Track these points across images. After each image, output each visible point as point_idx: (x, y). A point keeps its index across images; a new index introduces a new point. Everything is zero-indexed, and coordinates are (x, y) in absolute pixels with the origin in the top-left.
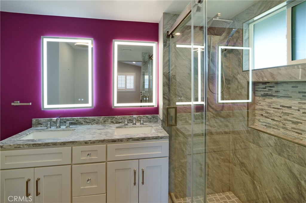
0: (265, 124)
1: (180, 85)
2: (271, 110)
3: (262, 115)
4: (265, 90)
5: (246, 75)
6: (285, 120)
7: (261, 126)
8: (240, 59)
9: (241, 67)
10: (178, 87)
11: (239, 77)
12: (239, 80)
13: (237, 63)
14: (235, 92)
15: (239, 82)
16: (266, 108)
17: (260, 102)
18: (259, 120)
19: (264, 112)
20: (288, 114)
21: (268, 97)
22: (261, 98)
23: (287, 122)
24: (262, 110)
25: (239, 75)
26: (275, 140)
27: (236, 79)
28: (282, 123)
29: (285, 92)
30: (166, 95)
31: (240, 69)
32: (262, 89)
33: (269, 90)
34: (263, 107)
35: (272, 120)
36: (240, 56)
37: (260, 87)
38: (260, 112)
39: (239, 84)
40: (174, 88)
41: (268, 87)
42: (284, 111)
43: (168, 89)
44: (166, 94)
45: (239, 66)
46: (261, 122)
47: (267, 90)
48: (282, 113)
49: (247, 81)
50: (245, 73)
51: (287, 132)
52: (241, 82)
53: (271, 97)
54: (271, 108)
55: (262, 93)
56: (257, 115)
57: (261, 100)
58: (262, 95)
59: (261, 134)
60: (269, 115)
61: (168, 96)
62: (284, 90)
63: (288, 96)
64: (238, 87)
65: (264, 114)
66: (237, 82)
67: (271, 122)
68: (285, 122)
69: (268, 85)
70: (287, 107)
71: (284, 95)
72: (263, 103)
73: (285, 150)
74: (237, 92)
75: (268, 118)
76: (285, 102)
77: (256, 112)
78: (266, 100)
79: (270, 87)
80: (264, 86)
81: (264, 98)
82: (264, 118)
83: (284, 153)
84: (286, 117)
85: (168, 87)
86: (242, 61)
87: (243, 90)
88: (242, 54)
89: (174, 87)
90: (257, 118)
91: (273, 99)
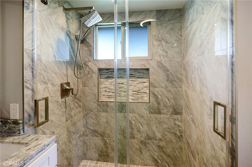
0: (108, 96)
1: (46, 69)
2: (112, 87)
3: (106, 91)
4: (108, 74)
5: (96, 63)
6: (120, 91)
7: (105, 99)
8: (91, 50)
9: (92, 57)
10: (44, 71)
11: (90, 64)
12: (90, 66)
13: (88, 53)
14: (86, 76)
15: (90, 68)
16: (109, 86)
17: (104, 82)
18: (104, 95)
19: (108, 89)
20: (121, 88)
21: (109, 78)
22: (105, 80)
23: (121, 92)
24: (106, 87)
25: (90, 63)
26: (118, 104)
27: (88, 65)
28: (119, 93)
29: (120, 75)
30: (29, 82)
31: (91, 58)
32: (106, 74)
33: (110, 74)
34: (106, 85)
35: (112, 93)
36: (91, 48)
37: (104, 72)
38: (104, 89)
39: (90, 70)
40: (40, 73)
41: (110, 72)
42: (120, 86)
43: (32, 73)
44: (29, 80)
45: (90, 55)
46: (105, 96)
47: (109, 74)
48: (118, 87)
49: (97, 68)
50: (96, 61)
51: (121, 98)
52: (92, 68)
53: (112, 78)
54: (112, 85)
55: (106, 76)
56: (102, 92)
57: (105, 81)
58: (105, 77)
59: (109, 103)
60: (110, 90)
61: (31, 83)
62: (120, 74)
63: (121, 77)
64: (89, 72)
65: (107, 90)
66: (88, 69)
67: (112, 94)
68: (120, 92)
69: (110, 70)
70: (121, 83)
71: (119, 77)
72: (106, 83)
73: (124, 109)
74: (88, 76)
75: (110, 92)
76: (120, 81)
77: (102, 89)
78: (108, 81)
79: (111, 72)
80: (107, 71)
81: (107, 79)
82: (107, 93)
83: (124, 110)
84: (120, 89)
85: (31, 71)
86: (93, 52)
87: (94, 74)
88: (93, 47)
89: (40, 71)
90: (102, 94)
91: (113, 79)
